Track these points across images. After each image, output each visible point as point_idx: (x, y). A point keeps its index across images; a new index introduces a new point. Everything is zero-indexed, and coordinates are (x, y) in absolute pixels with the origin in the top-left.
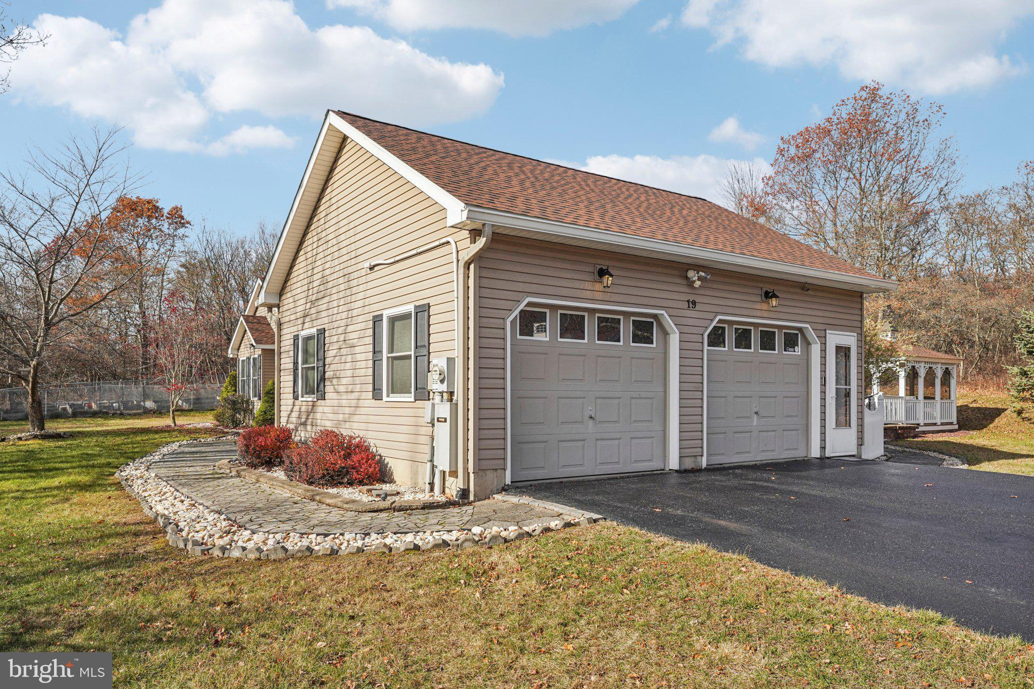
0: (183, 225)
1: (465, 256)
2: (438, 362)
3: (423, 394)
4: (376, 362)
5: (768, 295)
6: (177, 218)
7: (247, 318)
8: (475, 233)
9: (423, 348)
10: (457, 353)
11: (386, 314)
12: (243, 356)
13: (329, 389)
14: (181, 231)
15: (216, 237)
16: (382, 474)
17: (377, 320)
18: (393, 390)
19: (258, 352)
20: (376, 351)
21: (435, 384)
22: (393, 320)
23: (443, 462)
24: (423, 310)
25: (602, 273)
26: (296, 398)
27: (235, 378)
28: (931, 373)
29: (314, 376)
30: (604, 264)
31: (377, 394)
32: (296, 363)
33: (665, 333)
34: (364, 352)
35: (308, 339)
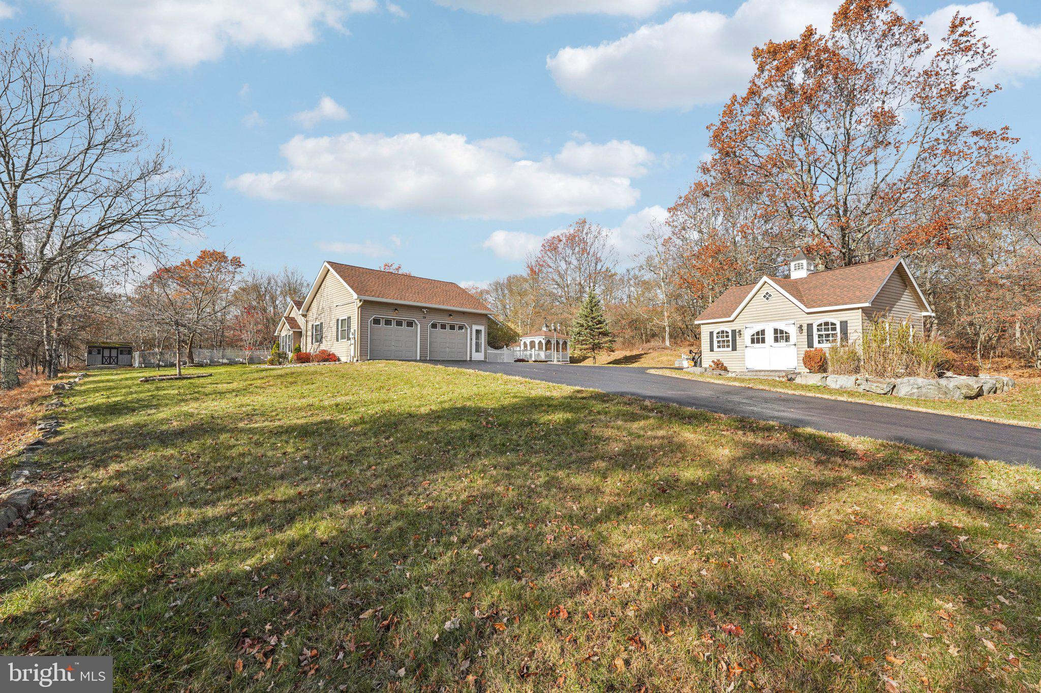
0: (240, 266)
1: (359, 305)
2: (352, 331)
3: (349, 339)
4: (337, 331)
5: (450, 315)
6: (237, 263)
7: (286, 318)
8: (360, 301)
9: (349, 327)
10: (356, 329)
11: (340, 319)
12: (283, 334)
13: (324, 340)
14: (239, 270)
15: (259, 273)
16: (339, 360)
17: (338, 320)
18: (342, 338)
19: (291, 332)
20: (337, 329)
21: (351, 336)
22: (342, 320)
23: (352, 354)
24: (349, 318)
25: (396, 309)
26: (312, 344)
27: (278, 344)
28: (558, 343)
29: (319, 338)
30: (396, 307)
31: (337, 340)
32: (312, 333)
33: (417, 325)
34: (334, 329)
35: (316, 326)
